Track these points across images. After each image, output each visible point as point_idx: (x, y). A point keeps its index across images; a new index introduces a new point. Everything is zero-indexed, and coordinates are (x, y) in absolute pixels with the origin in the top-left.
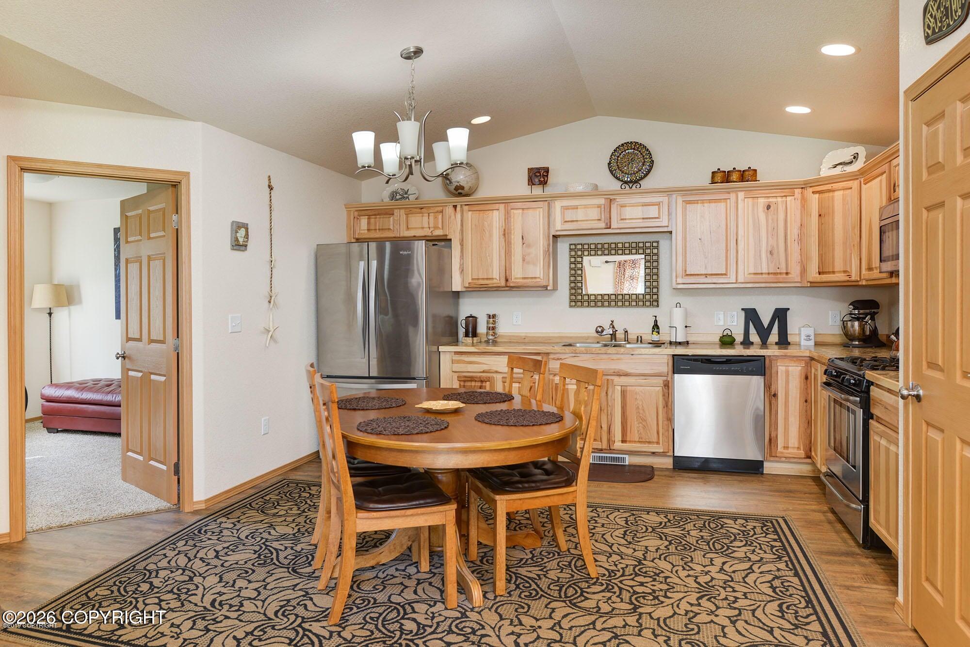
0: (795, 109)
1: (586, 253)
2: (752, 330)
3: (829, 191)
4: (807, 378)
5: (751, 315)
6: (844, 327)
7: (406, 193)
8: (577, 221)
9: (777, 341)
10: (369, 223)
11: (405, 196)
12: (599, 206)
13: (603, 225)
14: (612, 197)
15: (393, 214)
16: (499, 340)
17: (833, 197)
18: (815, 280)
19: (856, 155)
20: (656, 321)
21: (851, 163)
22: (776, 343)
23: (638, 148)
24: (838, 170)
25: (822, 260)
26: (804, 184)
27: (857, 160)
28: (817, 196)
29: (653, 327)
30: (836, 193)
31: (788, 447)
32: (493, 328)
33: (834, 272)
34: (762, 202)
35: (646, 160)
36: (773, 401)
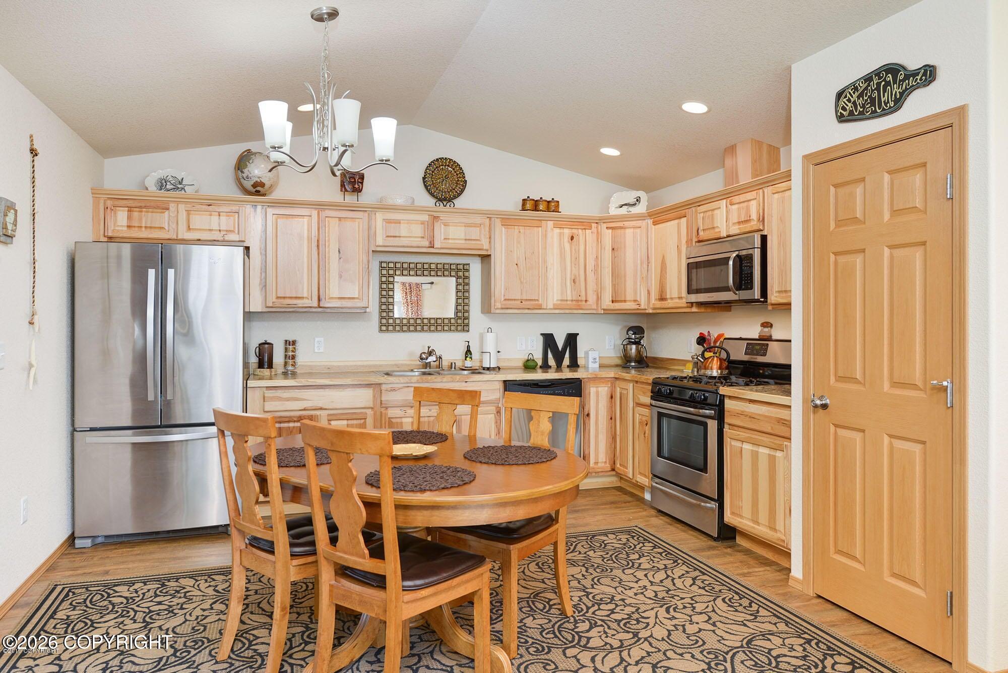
0: (610, 152)
1: (398, 272)
2: (550, 355)
3: (621, 228)
4: (612, 397)
5: (549, 340)
6: (625, 350)
7: (180, 183)
8: (400, 237)
9: (568, 364)
10: (129, 218)
11: (179, 186)
12: (423, 223)
13: (427, 244)
14: (436, 214)
15: (168, 209)
16: (298, 371)
17: (625, 234)
18: (609, 308)
19: (638, 198)
20: (468, 347)
21: (635, 204)
22: (568, 366)
23: (452, 165)
24: (624, 211)
25: (615, 289)
26: (600, 220)
27: (640, 202)
28: (610, 231)
29: (466, 352)
30: (628, 231)
31: (598, 463)
32: (293, 357)
33: (625, 301)
34: (567, 232)
35: (460, 179)
36: (587, 421)
